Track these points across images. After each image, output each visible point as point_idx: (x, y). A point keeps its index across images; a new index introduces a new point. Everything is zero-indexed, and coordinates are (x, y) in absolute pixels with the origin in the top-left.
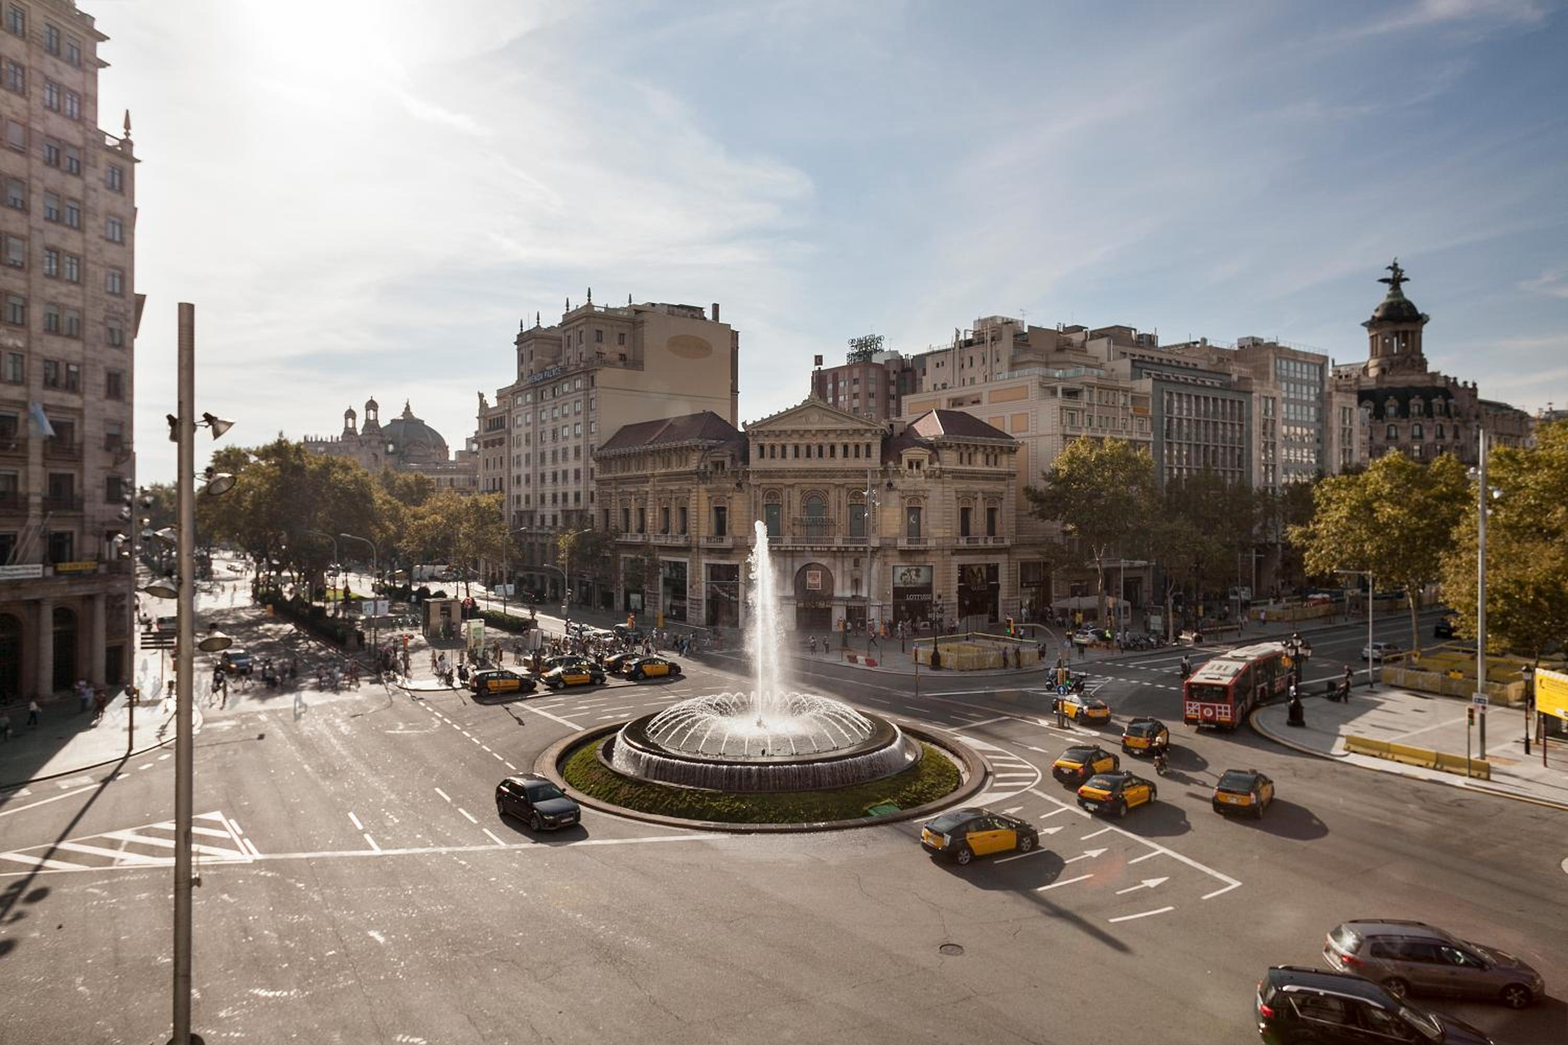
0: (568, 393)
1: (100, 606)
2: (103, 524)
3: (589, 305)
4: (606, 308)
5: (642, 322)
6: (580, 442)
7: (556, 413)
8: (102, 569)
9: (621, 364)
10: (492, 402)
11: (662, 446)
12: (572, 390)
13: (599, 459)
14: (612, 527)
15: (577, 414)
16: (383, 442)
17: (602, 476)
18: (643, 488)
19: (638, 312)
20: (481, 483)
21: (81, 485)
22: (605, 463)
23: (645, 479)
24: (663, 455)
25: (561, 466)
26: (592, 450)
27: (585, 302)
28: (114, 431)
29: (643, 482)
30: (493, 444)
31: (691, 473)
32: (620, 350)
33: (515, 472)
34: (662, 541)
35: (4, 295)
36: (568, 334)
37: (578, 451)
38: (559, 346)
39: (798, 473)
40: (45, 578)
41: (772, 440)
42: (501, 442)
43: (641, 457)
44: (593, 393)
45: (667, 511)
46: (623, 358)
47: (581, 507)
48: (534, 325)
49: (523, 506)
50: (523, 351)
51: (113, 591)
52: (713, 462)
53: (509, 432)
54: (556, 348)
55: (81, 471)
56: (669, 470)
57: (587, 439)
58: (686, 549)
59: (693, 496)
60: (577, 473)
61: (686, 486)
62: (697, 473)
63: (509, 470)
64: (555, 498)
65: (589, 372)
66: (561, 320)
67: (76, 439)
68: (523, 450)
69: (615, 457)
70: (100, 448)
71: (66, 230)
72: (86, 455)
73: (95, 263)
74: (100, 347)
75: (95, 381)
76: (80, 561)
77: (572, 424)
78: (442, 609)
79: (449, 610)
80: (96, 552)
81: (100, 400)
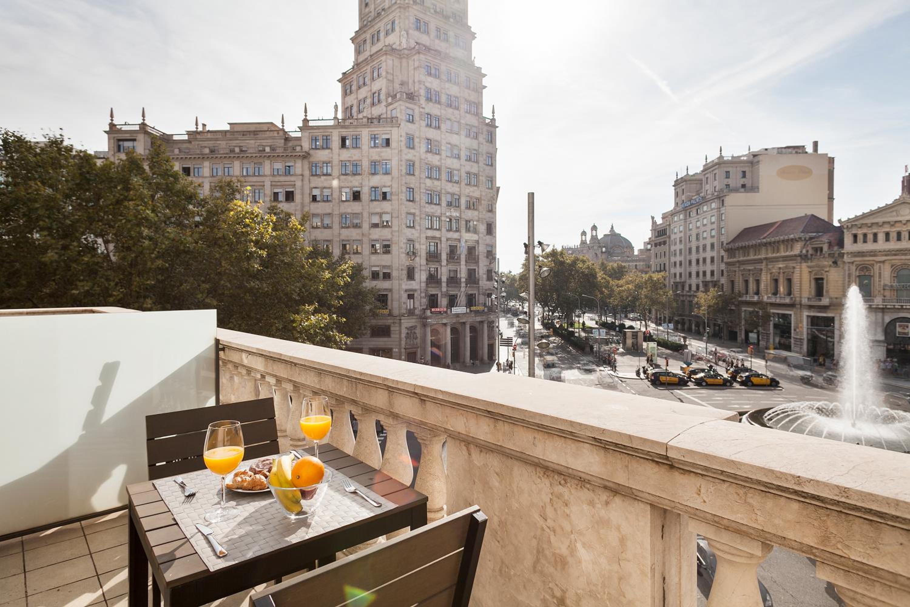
0: (706, 212)
1: (486, 326)
2: (486, 290)
3: (721, 157)
4: (733, 157)
5: (758, 162)
6: (715, 240)
7: (699, 224)
8: (486, 310)
9: (743, 190)
10: (659, 221)
11: (773, 239)
12: (709, 209)
13: (727, 250)
14: (736, 290)
15: (713, 223)
16: (600, 247)
17: (729, 260)
18: (758, 266)
19: (755, 156)
20: (653, 267)
21: (478, 274)
22: (731, 251)
23: (760, 261)
24: (774, 245)
25: (702, 255)
26: (722, 244)
27: (719, 155)
28: (489, 249)
29: (759, 263)
30: (660, 244)
31: (796, 256)
32: (742, 181)
33: (673, 259)
34: (773, 300)
35: (453, 194)
36: (707, 176)
37: (712, 245)
38: (701, 184)
39: (888, 253)
40: (467, 313)
41: (865, 231)
42: (665, 243)
43: (757, 248)
44: (723, 210)
45: (776, 281)
46: (743, 186)
47: (715, 279)
48: (686, 173)
49: (678, 279)
50: (678, 190)
51: (490, 320)
52: (813, 248)
53: (669, 237)
54: (699, 186)
55: (478, 267)
56: (778, 255)
57: (719, 238)
58: (792, 306)
59: (797, 271)
60: (712, 259)
61: (791, 264)
62: (800, 256)
63: (669, 259)
64: (698, 274)
65: (720, 199)
66: (702, 169)
67: (477, 253)
68: (678, 247)
69: (738, 249)
70: (484, 257)
71: (472, 164)
72: (480, 260)
73: (482, 176)
74: (484, 213)
75: (483, 228)
76: (478, 306)
77: (709, 230)
78: (633, 335)
79: (636, 336)
80: (484, 302)
81: (485, 236)
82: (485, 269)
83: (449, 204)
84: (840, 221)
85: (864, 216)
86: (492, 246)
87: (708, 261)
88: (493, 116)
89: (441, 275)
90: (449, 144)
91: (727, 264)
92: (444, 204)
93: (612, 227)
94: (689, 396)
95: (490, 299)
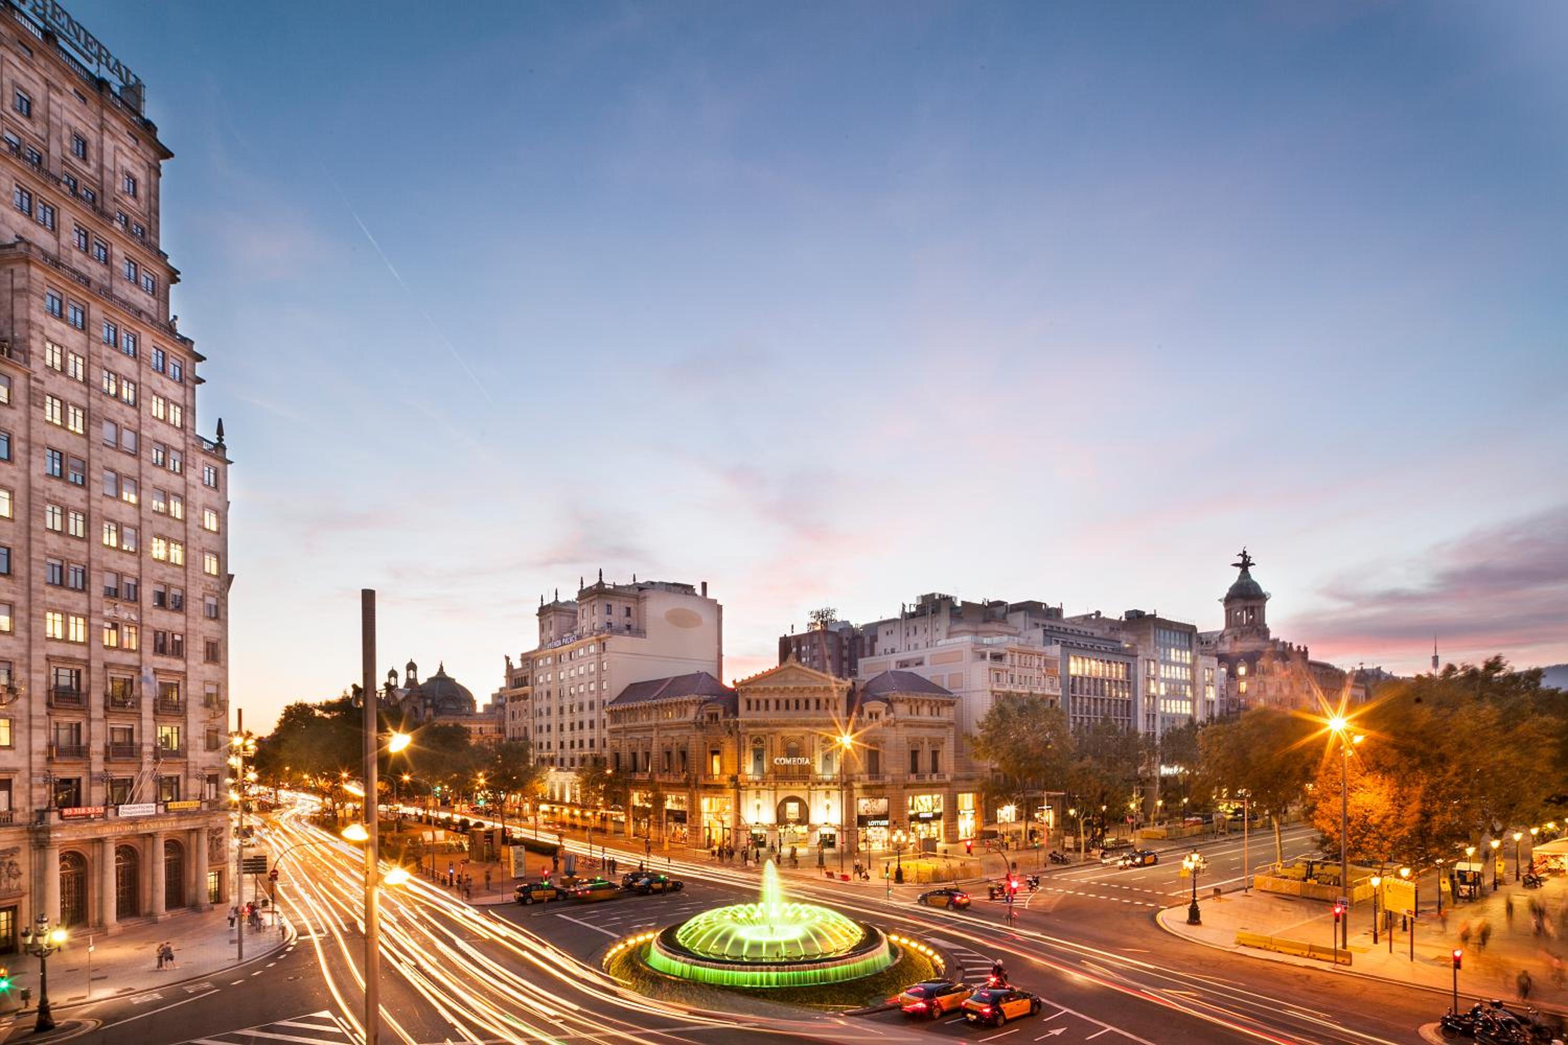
0: (582, 657)
1: (204, 838)
2: (204, 769)
3: (601, 583)
4: (614, 586)
5: (645, 598)
7: (573, 673)
8: (205, 807)
9: (627, 632)
10: (517, 665)
11: (665, 701)
12: (587, 654)
13: (610, 712)
14: (622, 767)
15: (591, 674)
16: (422, 697)
17: (613, 726)
18: (648, 734)
19: (640, 588)
20: (508, 730)
21: (186, 736)
22: (615, 716)
23: (650, 729)
24: (665, 708)
25: (577, 718)
26: (604, 704)
27: (597, 580)
28: (211, 689)
29: (648, 730)
30: (519, 698)
31: (689, 723)
32: (627, 620)
33: (538, 722)
34: (665, 779)
35: (119, 576)
36: (582, 607)
37: (592, 705)
38: (575, 617)
39: (777, 723)
40: (157, 815)
41: (757, 696)
42: (525, 697)
43: (647, 710)
44: (604, 656)
45: (669, 753)
46: (629, 627)
47: (596, 752)
48: (553, 599)
49: (545, 751)
50: (544, 621)
51: (213, 826)
52: (708, 714)
53: (532, 689)
54: (571, 619)
55: (186, 724)
56: (671, 721)
57: (600, 695)
58: (685, 786)
59: (691, 742)
60: (592, 723)
61: (685, 733)
62: (695, 723)
63: (533, 720)
64: (572, 744)
65: (600, 640)
66: (576, 596)
67: (182, 697)
68: (545, 704)
69: (624, 711)
70: (200, 705)
71: (171, 521)
72: (189, 711)
73: (195, 549)
74: (200, 620)
75: (196, 648)
76: (185, 800)
77: (586, 682)
78: (486, 837)
79: (491, 837)
80: (199, 793)
81: (200, 664)
82: (202, 729)
83: (112, 594)
84: (734, 682)
85: (756, 679)
86: (219, 686)
87: (586, 725)
88: (220, 439)
89: (89, 738)
90: (112, 470)
92: (97, 590)
93: (441, 668)
94: (576, 921)
95: (213, 785)
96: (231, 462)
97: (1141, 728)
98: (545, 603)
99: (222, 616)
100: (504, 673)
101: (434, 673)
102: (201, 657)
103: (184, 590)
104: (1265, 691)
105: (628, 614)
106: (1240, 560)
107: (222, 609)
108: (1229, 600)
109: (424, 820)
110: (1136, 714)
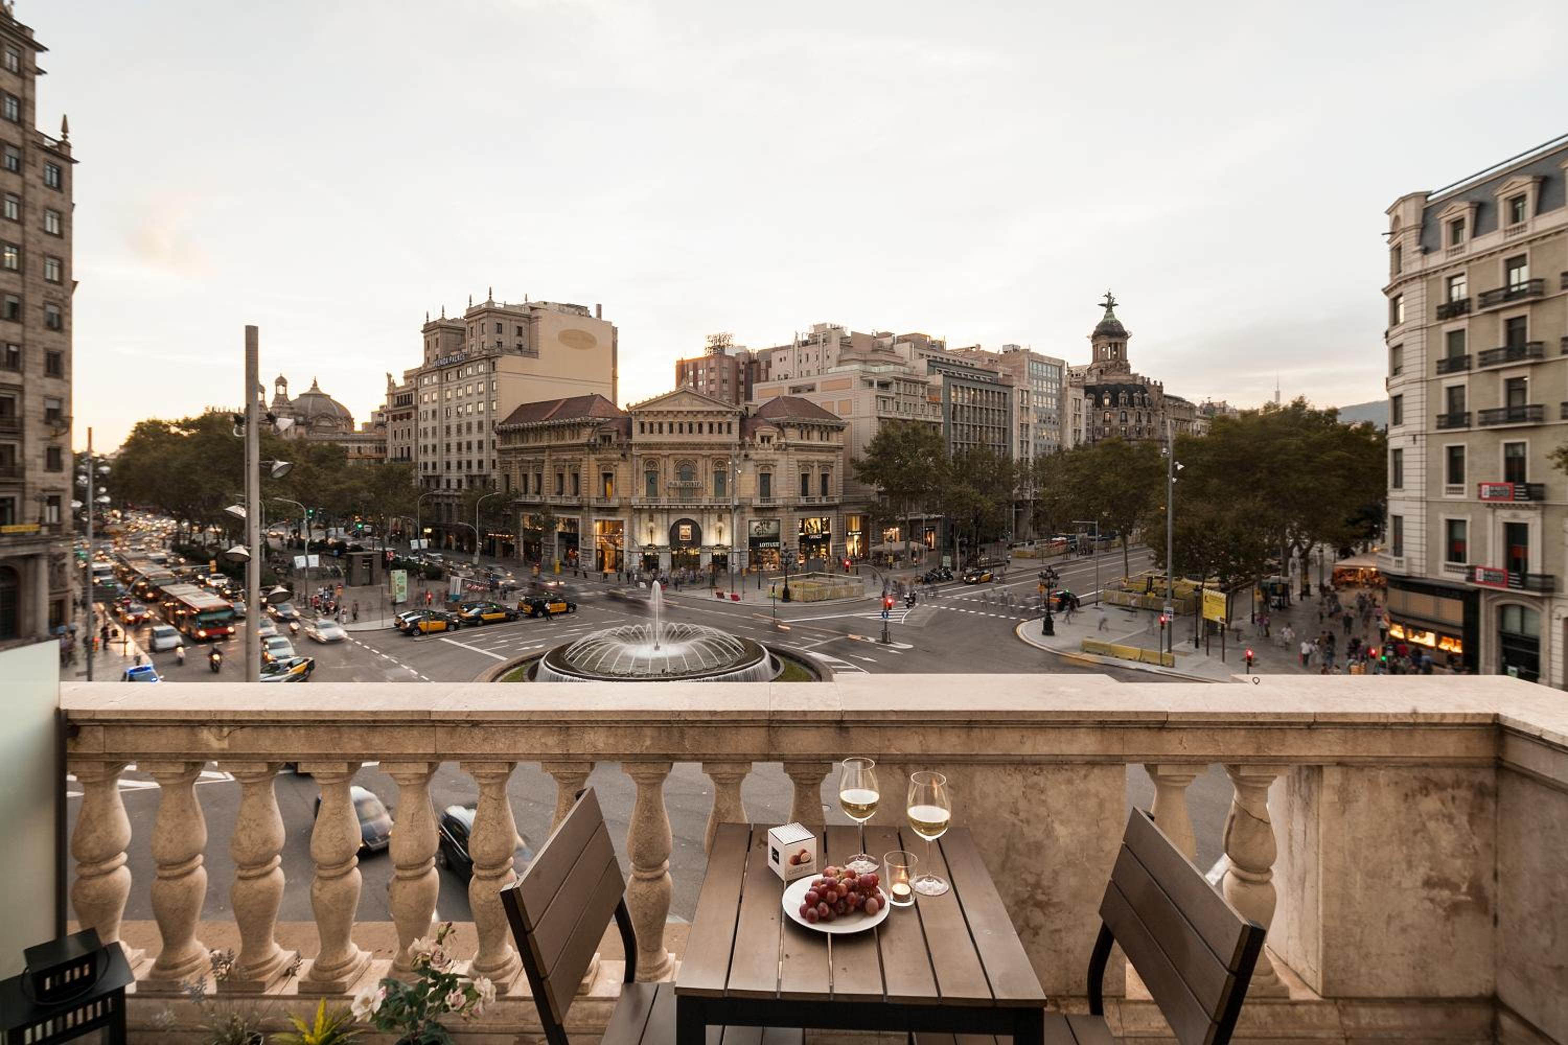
0: (471, 376)
1: (44, 566)
2: (44, 490)
3: (490, 302)
4: (505, 305)
5: (538, 318)
7: (460, 393)
8: (45, 531)
9: (519, 352)
10: (400, 382)
11: (557, 422)
12: (475, 373)
13: (500, 433)
14: (512, 489)
15: (480, 393)
16: (293, 414)
17: (503, 447)
18: (540, 457)
19: (532, 309)
20: (389, 450)
21: (22, 455)
22: (505, 436)
23: (542, 450)
24: (558, 429)
25: (465, 438)
26: (494, 424)
27: (487, 299)
28: (54, 405)
29: (540, 452)
30: (401, 417)
31: (583, 445)
32: (518, 340)
33: (422, 442)
34: (557, 501)
36: (471, 325)
37: (480, 425)
38: (463, 335)
39: (673, 446)
41: (651, 419)
42: (409, 416)
43: (538, 431)
44: (494, 376)
45: (561, 476)
46: (520, 347)
47: (484, 473)
48: (440, 317)
49: (430, 471)
50: (429, 339)
51: (55, 551)
52: (601, 436)
53: (416, 408)
54: (459, 337)
55: (22, 441)
56: (563, 443)
57: (489, 415)
58: (578, 508)
59: (584, 464)
60: (480, 444)
61: (578, 456)
62: (588, 445)
63: (417, 440)
64: (459, 465)
65: (490, 359)
66: (464, 314)
67: (18, 413)
68: (430, 424)
69: (515, 431)
70: (40, 421)
71: (6, 223)
72: (26, 428)
73: (34, 253)
74: (39, 330)
75: (35, 360)
76: (21, 523)
77: (475, 402)
78: (365, 561)
79: (371, 562)
80: (38, 515)
81: (39, 378)
82: (41, 447)
84: (628, 405)
85: (651, 403)
86: (60, 401)
87: (475, 446)
88: (65, 137)
91: (499, 451)
93: (315, 384)
94: (462, 645)
95: (54, 508)
96: (76, 162)
97: (1016, 455)
98: (431, 320)
99: (66, 327)
100: (385, 391)
101: (306, 389)
102: (41, 370)
103: (21, 297)
104: (1126, 421)
105: (520, 333)
106: (1105, 301)
107: (66, 319)
108: (1096, 337)
109: (295, 545)
110: (1011, 440)
